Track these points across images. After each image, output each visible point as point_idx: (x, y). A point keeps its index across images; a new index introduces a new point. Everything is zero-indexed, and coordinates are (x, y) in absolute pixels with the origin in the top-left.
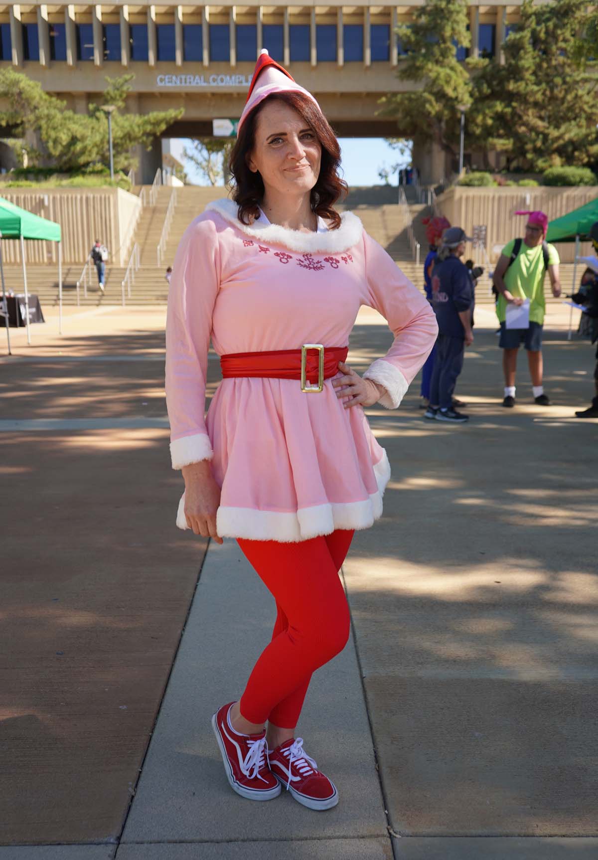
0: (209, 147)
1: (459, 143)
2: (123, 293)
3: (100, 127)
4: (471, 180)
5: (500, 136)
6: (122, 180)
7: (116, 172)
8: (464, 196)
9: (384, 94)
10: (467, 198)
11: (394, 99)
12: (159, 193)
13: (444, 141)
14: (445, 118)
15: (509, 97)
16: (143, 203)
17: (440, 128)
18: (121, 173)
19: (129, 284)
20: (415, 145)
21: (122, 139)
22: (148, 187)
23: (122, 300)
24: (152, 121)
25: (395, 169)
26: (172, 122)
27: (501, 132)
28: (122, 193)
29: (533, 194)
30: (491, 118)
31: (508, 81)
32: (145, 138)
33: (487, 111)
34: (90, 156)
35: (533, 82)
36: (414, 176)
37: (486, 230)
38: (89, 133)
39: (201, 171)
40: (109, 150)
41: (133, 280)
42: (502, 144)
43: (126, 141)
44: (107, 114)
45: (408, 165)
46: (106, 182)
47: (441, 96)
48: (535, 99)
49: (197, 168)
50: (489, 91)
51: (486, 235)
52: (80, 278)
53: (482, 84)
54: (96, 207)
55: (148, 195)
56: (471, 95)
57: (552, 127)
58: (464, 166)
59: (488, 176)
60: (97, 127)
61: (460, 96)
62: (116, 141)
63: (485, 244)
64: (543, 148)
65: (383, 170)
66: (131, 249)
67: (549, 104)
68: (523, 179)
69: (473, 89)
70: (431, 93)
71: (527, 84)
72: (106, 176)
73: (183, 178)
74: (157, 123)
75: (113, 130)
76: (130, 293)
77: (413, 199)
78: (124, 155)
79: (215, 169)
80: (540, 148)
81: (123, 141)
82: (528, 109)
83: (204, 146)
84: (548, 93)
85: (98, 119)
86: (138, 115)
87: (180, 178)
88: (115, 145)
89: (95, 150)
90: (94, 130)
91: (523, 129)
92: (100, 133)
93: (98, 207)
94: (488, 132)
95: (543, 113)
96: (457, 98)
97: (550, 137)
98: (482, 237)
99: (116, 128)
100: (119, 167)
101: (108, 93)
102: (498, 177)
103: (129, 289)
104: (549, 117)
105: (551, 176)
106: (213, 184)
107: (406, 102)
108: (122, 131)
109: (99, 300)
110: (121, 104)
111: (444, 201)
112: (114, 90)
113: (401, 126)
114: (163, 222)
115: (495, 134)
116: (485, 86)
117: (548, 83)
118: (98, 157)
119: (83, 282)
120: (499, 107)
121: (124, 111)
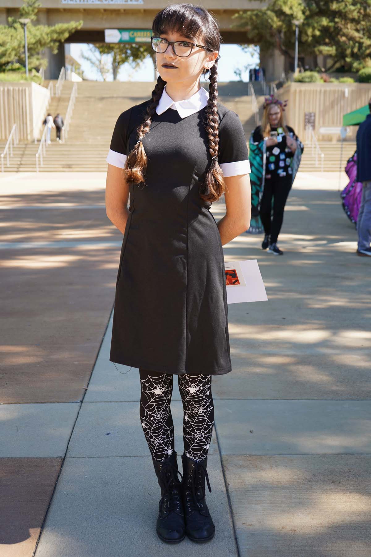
0: (101, 50)
1: (294, 49)
2: (37, 163)
3: (17, 35)
4: (303, 78)
5: (326, 44)
6: (35, 76)
7: (30, 70)
8: (298, 90)
9: (237, 11)
10: (300, 91)
11: (245, 15)
12: (64, 86)
13: (283, 48)
14: (283, 30)
15: (332, 15)
16: (51, 94)
17: (280, 38)
18: (34, 71)
19: (41, 156)
20: (262, 50)
21: (34, 44)
22: (55, 81)
23: (36, 168)
24: (58, 31)
25: (246, 68)
26: (73, 31)
27: (327, 40)
28: (35, 86)
29: (350, 89)
30: (319, 30)
31: (332, 3)
32: (52, 44)
33: (316, 25)
34: (10, 57)
35: (350, 3)
36: (261, 74)
37: (315, 116)
38: (8, 39)
39: (95, 69)
40: (24, 52)
41: (45, 152)
42: (328, 50)
43: (37, 46)
44: (23, 25)
45: (257, 65)
46: (22, 78)
47: (280, 13)
48: (352, 16)
49: (92, 66)
50: (317, 10)
51: (314, 120)
52: (4, 151)
53: (312, 4)
54: (15, 97)
55: (54, 87)
56: (304, 13)
57: (366, 37)
58: (299, 66)
59: (316, 74)
60: (15, 35)
61: (295, 14)
62: (30, 46)
63: (314, 127)
64: (359, 53)
65: (238, 69)
66: (42, 129)
67: (363, 20)
68: (343, 77)
69: (305, 8)
70: (273, 11)
71: (346, 5)
72: (22, 73)
73: (81, 74)
74: (62, 32)
75: (28, 37)
76: (42, 163)
77: (259, 92)
78: (36, 56)
79: (106, 67)
80: (356, 53)
81: (35, 46)
82: (347, 24)
83: (97, 50)
84: (362, 11)
85: (15, 28)
86: (46, 26)
87: (79, 74)
88: (29, 49)
89: (13, 53)
90: (13, 38)
91: (344, 39)
92: (17, 40)
93: (16, 97)
94: (318, 41)
95: (358, 27)
96: (292, 15)
97: (364, 45)
98: (312, 121)
99: (30, 37)
100: (33, 66)
101: (23, 9)
102: (325, 76)
103: (42, 159)
104: (364, 30)
105: (364, 75)
106: (104, 80)
107: (254, 17)
108: (35, 38)
109: (17, 168)
110: (33, 17)
111: (283, 94)
112: (28, 7)
113: (250, 36)
114: (67, 109)
115: (322, 42)
116: (314, 5)
117: (361, 4)
118: (17, 58)
119: (6, 154)
120: (325, 22)
121: (36, 23)
